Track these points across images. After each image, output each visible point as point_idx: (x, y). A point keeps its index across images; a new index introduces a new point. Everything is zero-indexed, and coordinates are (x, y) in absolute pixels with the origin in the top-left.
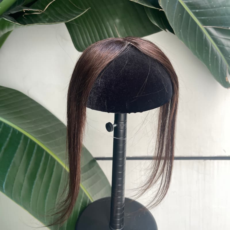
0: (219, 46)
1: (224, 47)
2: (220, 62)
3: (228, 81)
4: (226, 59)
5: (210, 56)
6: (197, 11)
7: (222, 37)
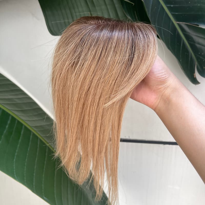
0: (190, 42)
1: (195, 44)
2: (190, 59)
3: (196, 77)
5: (181, 52)
6: (172, 6)
7: (194, 34)
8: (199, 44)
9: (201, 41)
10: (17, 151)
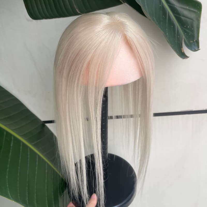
0: (175, 15)
1: (180, 16)
3: (184, 52)
4: (182, 29)
5: (167, 25)
8: (184, 16)
9: (186, 13)
10: (8, 166)
